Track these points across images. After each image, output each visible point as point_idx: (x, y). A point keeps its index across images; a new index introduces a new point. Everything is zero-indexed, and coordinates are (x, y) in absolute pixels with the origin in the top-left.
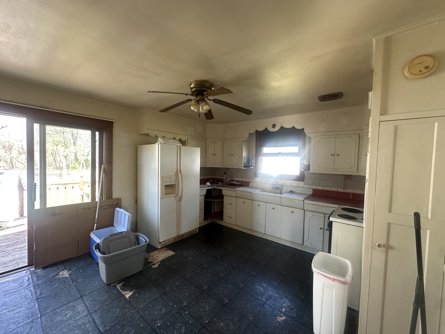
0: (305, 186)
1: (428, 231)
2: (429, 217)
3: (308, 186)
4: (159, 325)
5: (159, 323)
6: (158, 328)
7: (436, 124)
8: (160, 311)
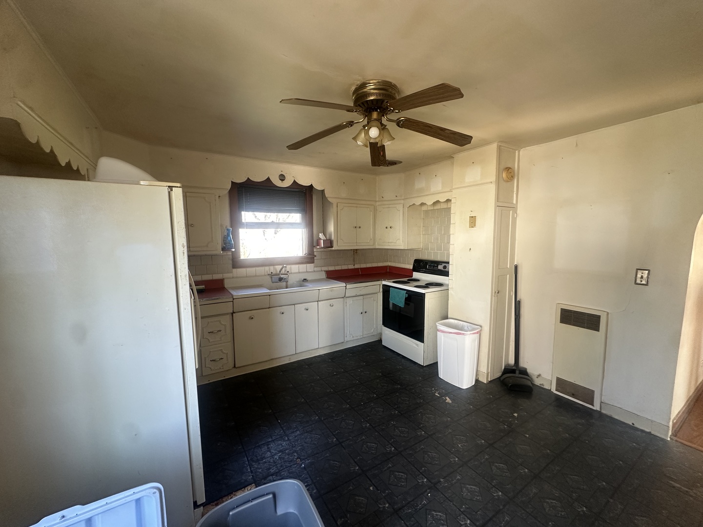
0: (316, 269)
1: (508, 275)
2: (508, 267)
3: (319, 269)
4: (468, 522)
5: (465, 521)
6: (473, 523)
7: (511, 212)
8: (440, 520)
